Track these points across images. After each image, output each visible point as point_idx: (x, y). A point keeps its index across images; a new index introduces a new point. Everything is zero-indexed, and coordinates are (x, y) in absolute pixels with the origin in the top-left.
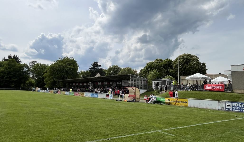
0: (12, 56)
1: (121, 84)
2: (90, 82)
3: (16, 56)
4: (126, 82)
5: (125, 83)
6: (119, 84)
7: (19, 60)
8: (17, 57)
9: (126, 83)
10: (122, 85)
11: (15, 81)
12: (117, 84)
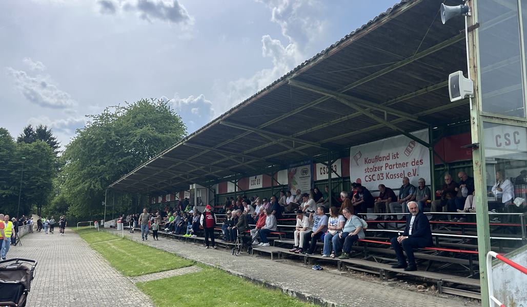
0: (35, 129)
1: (345, 177)
2: (192, 184)
3: (46, 129)
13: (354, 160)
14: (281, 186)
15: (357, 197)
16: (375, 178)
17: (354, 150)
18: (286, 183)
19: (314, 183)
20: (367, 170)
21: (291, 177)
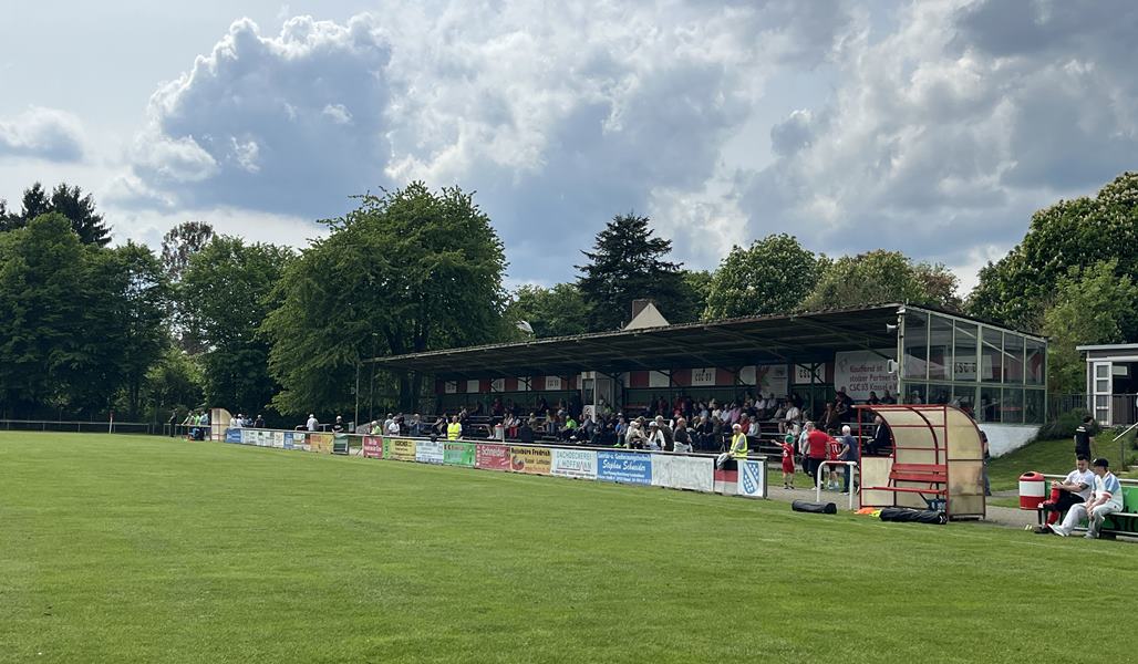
0: (49, 193)
1: (829, 384)
2: (588, 371)
3: (77, 196)
4: (869, 364)
5: (856, 375)
6: (808, 381)
7: (97, 219)
8: (79, 199)
9: (868, 374)
10: (838, 388)
11: (74, 366)
12: (798, 380)
13: (839, 368)
14: (744, 385)
15: (841, 406)
16: (860, 388)
17: (838, 355)
18: (754, 382)
19: (792, 386)
20: (852, 379)
21: (760, 376)
